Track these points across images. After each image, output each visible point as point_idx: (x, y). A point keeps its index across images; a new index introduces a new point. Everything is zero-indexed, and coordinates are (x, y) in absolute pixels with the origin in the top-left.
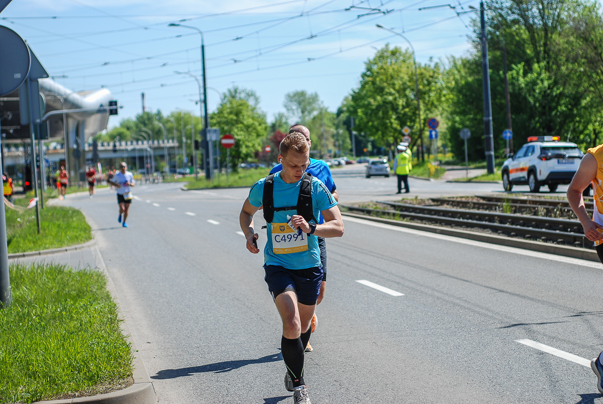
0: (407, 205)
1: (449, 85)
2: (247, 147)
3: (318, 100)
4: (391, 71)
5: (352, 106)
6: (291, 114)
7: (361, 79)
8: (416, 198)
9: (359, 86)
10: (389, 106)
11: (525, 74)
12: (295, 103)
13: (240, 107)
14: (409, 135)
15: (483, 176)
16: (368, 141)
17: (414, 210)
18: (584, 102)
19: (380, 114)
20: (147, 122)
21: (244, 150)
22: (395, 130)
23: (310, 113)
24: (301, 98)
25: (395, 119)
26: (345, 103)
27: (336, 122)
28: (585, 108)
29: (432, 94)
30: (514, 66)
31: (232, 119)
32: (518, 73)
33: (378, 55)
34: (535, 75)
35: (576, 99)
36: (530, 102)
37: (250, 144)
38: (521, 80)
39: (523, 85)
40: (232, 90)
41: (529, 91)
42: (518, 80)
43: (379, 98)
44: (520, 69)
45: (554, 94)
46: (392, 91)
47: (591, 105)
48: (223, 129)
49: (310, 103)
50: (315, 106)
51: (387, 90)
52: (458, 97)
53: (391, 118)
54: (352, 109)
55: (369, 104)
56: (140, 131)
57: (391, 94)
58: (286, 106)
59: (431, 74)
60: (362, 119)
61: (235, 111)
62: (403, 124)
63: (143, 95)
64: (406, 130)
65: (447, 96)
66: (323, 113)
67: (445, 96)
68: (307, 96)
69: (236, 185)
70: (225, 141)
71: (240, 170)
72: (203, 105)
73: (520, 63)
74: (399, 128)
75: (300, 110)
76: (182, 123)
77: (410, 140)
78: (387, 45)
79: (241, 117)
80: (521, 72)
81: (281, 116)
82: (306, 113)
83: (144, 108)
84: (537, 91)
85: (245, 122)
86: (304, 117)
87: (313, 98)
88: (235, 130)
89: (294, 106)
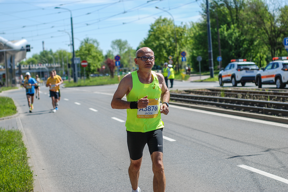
0: (173, 94)
1: (191, 35)
2: (94, 66)
3: (127, 44)
4: (162, 29)
6: (114, 50)
7: (148, 33)
8: (177, 90)
9: (147, 36)
10: (162, 46)
11: (227, 30)
12: (116, 45)
13: (90, 47)
14: (172, 60)
15: (208, 79)
17: (177, 96)
18: (255, 43)
19: (158, 50)
20: (45, 55)
21: (92, 68)
22: (165, 57)
23: (124, 50)
24: (119, 43)
25: (165, 52)
26: (141, 45)
28: (256, 46)
29: (183, 40)
30: (222, 26)
32: (224, 29)
33: (156, 22)
34: (232, 30)
35: (251, 42)
36: (229, 43)
37: (95, 65)
38: (226, 32)
40: (86, 40)
41: (229, 38)
42: (224, 33)
43: (157, 42)
45: (241, 39)
46: (164, 39)
47: (259, 44)
48: (82, 58)
49: (123, 45)
50: (126, 46)
51: (161, 38)
52: (195, 41)
53: (163, 51)
55: (153, 45)
56: (42, 59)
57: (163, 40)
58: (112, 47)
59: (182, 30)
61: (87, 49)
62: (169, 54)
63: (43, 43)
64: (170, 57)
66: (130, 50)
67: (189, 41)
68: (122, 42)
69: (88, 85)
70: (83, 64)
71: (90, 78)
72: (72, 47)
73: (224, 24)
74: (167, 56)
75: (119, 49)
76: (62, 55)
77: (172, 62)
78: (161, 17)
79: (90, 52)
80: (225, 29)
81: (110, 51)
82: (122, 50)
83: (43, 48)
84: (233, 38)
85: (93, 55)
86: (121, 52)
87: (125, 43)
88: (88, 58)
89: (116, 47)
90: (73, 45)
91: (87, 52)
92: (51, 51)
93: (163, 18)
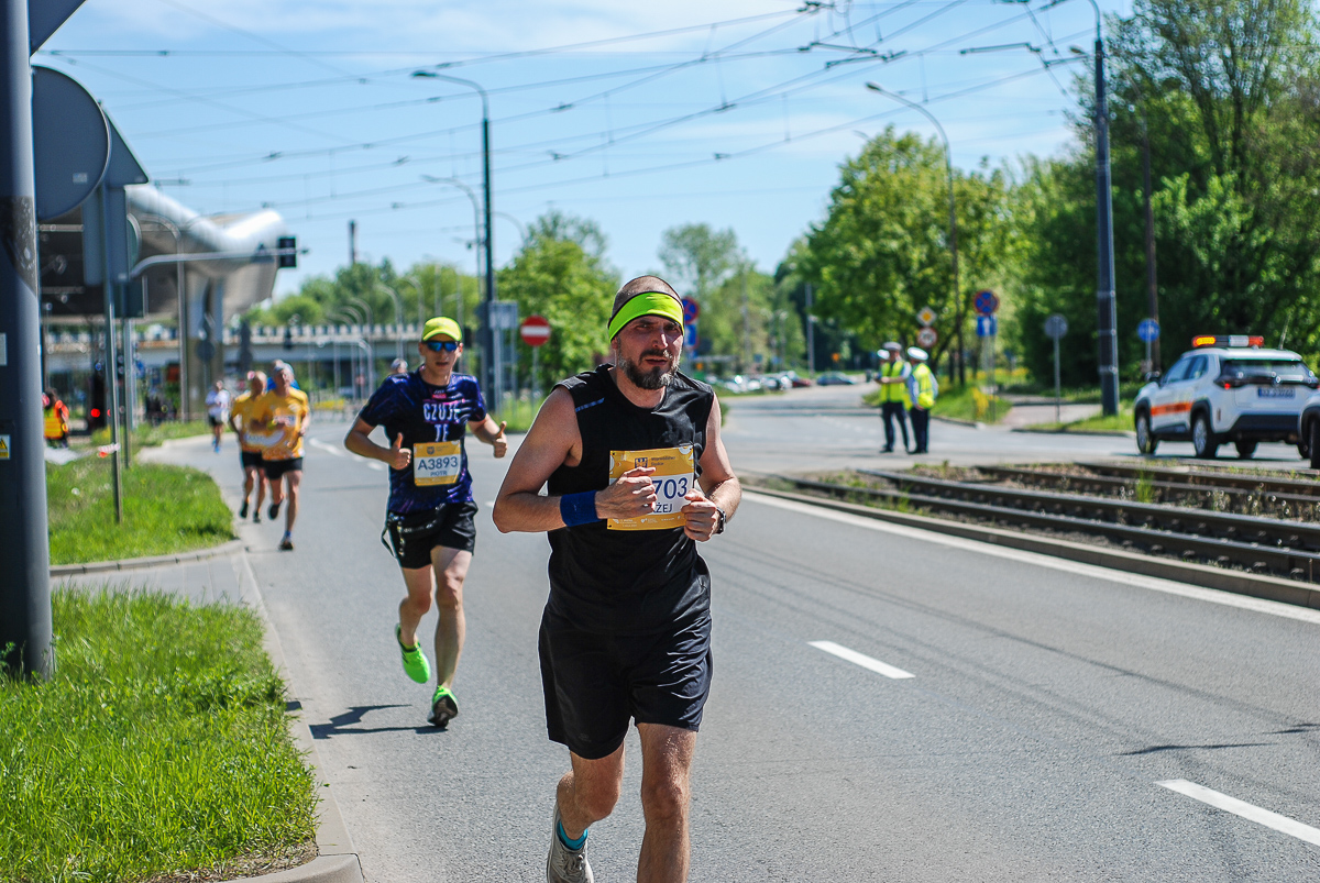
0: (925, 479)
1: (1023, 218)
2: (577, 344)
3: (734, 246)
4: (895, 185)
5: (809, 261)
6: (674, 273)
7: (830, 201)
8: (946, 464)
9: (826, 217)
10: (890, 263)
11: (1191, 199)
12: (684, 251)
13: (565, 258)
14: (932, 327)
15: (1093, 419)
16: (842, 339)
17: (941, 490)
18: (1318, 264)
19: (871, 279)
20: (359, 284)
21: (570, 352)
22: (903, 314)
23: (716, 273)
24: (698, 241)
25: (903, 292)
26: (794, 252)
27: (773, 294)
29: (986, 238)
30: (1166, 181)
31: (545, 283)
32: (1175, 197)
33: (869, 151)
34: (1214, 202)
35: (1301, 257)
36: (1199, 261)
37: (584, 339)
38: (1182, 211)
39: (1186, 223)
40: (549, 221)
41: (1198, 236)
42: (1174, 212)
43: (868, 244)
44: (1179, 189)
45: (1254, 243)
46: (898, 229)
48: (524, 303)
49: (717, 252)
50: (729, 258)
51: (886, 227)
52: (1041, 243)
53: (894, 287)
54: (808, 267)
55: (847, 257)
56: (345, 303)
57: (894, 236)
58: (663, 257)
59: (985, 193)
60: (830, 289)
61: (552, 265)
62: (919, 302)
63: (352, 226)
64: (926, 316)
65: (1019, 244)
66: (744, 275)
67: (1013, 242)
68: (711, 237)
70: (529, 331)
72: (483, 250)
73: (1179, 174)
74: (910, 310)
75: (694, 267)
76: (436, 288)
77: (934, 337)
78: (889, 129)
79: (565, 279)
80: (1183, 193)
82: (708, 273)
83: (353, 254)
84: (1217, 237)
85: (574, 291)
86: (703, 282)
87: (725, 241)
88: (551, 308)
89: (682, 258)
90: (488, 243)
92: (386, 267)
93: (899, 134)
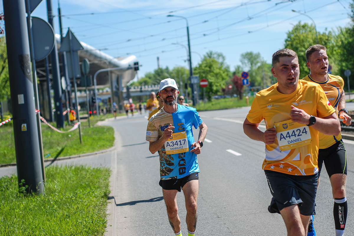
1: (338, 44)
2: (216, 86)
3: (260, 57)
4: (302, 37)
6: (244, 66)
7: (284, 43)
12: (246, 59)
13: (212, 63)
20: (160, 74)
21: (215, 88)
23: (256, 64)
24: (250, 56)
31: (207, 70)
33: (295, 29)
37: (218, 85)
40: (209, 53)
46: (303, 49)
48: (201, 76)
49: (255, 59)
50: (258, 60)
51: (300, 49)
52: (344, 51)
56: (156, 79)
57: (302, 51)
58: (241, 61)
59: (327, 38)
61: (208, 65)
63: (158, 59)
65: (337, 51)
66: (263, 65)
67: (335, 51)
68: (253, 55)
69: (209, 109)
70: (203, 83)
71: (213, 100)
72: (189, 62)
75: (250, 63)
76: (180, 74)
78: (300, 22)
79: (212, 68)
81: (239, 67)
82: (253, 65)
83: (159, 66)
85: (215, 72)
86: (252, 67)
87: (257, 56)
88: (209, 77)
89: (246, 61)
90: (190, 60)
91: (208, 69)
92: (167, 69)
93: (302, 23)
